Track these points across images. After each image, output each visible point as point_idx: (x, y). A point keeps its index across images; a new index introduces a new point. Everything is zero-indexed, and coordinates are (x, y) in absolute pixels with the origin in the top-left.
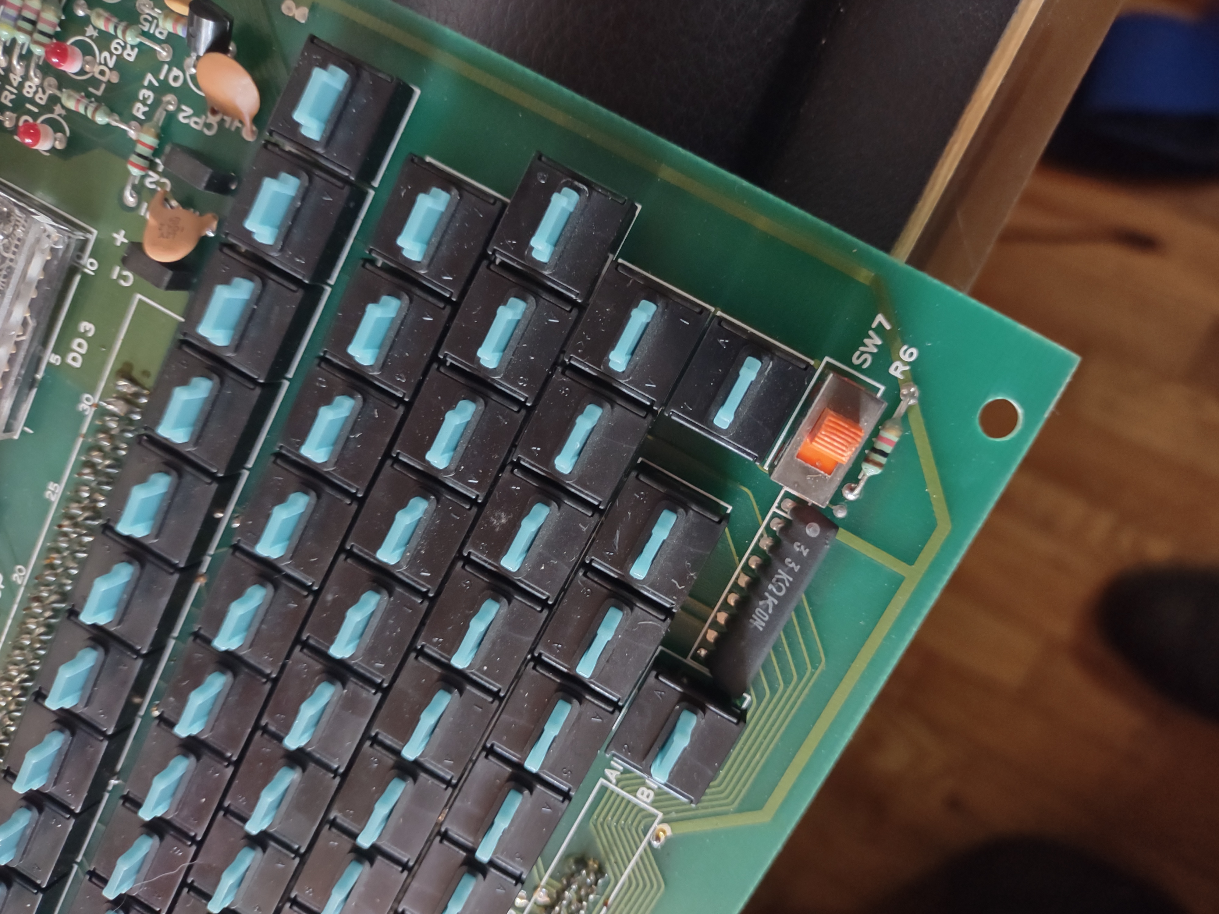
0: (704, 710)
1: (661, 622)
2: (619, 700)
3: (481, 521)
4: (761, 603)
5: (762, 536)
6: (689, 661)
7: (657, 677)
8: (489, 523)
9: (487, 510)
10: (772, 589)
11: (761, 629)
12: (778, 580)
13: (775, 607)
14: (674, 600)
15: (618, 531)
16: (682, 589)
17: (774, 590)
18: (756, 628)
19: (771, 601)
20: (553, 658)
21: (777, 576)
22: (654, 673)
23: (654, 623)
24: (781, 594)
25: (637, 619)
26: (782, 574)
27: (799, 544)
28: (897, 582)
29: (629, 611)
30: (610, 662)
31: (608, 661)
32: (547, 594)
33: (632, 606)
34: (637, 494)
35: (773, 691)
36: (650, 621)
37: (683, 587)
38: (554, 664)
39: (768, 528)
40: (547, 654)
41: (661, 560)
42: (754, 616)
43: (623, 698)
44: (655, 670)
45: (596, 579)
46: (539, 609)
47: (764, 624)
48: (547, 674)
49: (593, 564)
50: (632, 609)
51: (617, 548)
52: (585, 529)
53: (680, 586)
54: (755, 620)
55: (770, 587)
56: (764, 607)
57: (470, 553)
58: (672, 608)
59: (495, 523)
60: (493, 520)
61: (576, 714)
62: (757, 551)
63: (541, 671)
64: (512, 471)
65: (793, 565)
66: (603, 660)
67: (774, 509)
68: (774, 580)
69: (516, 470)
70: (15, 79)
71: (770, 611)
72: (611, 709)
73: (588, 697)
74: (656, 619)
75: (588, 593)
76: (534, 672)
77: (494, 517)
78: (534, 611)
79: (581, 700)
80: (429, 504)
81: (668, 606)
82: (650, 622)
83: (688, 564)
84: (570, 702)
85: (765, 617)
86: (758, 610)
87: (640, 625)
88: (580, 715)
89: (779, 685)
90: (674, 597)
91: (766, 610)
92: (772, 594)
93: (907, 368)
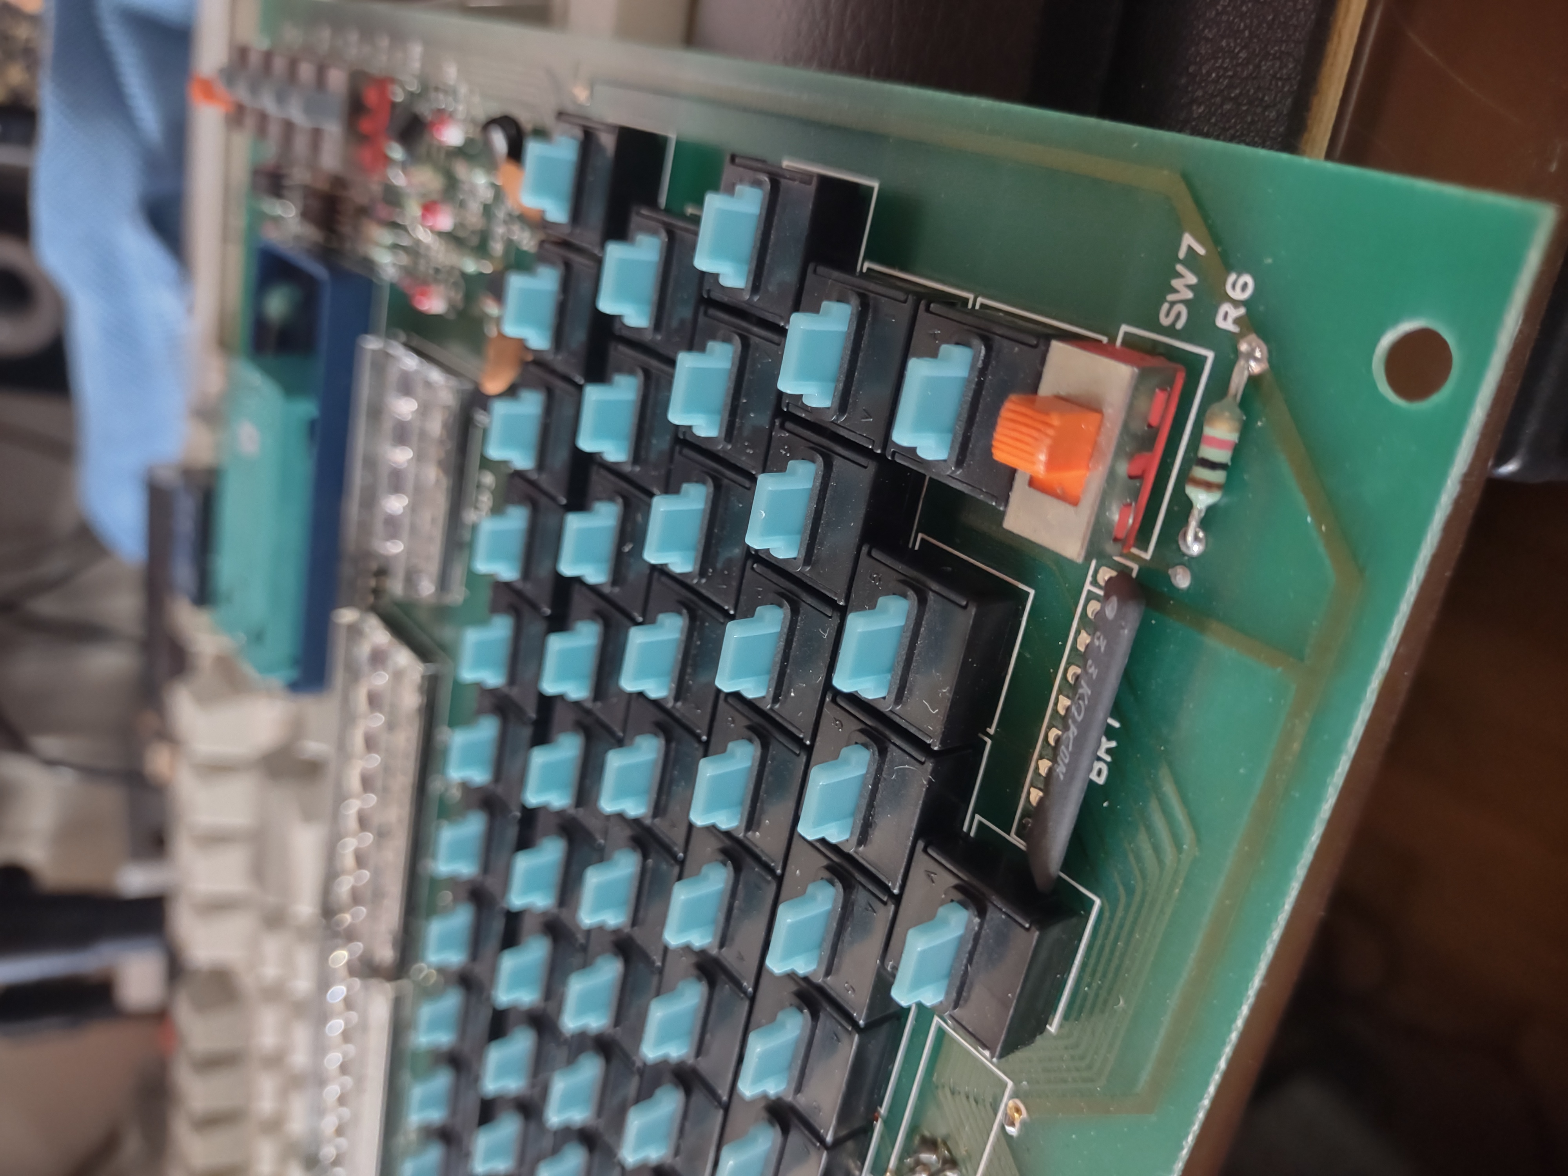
1: (920, 766)
5: (1077, 631)
7: (925, 851)
11: (1062, 778)
12: (1080, 697)
13: (1075, 740)
17: (1076, 713)
18: (1058, 776)
19: (1072, 732)
22: (921, 843)
23: (912, 767)
24: (1080, 719)
25: (893, 763)
26: (1084, 687)
27: (1099, 634)
36: (908, 764)
37: (937, 711)
44: (923, 840)
46: (797, 751)
47: (1064, 770)
52: (825, 636)
53: (933, 709)
56: (1066, 743)
65: (1092, 669)
67: (1088, 587)
71: (1071, 748)
72: (885, 899)
74: (914, 762)
82: (908, 767)
85: (1066, 757)
90: (929, 727)
92: (1074, 720)
93: (1242, 311)
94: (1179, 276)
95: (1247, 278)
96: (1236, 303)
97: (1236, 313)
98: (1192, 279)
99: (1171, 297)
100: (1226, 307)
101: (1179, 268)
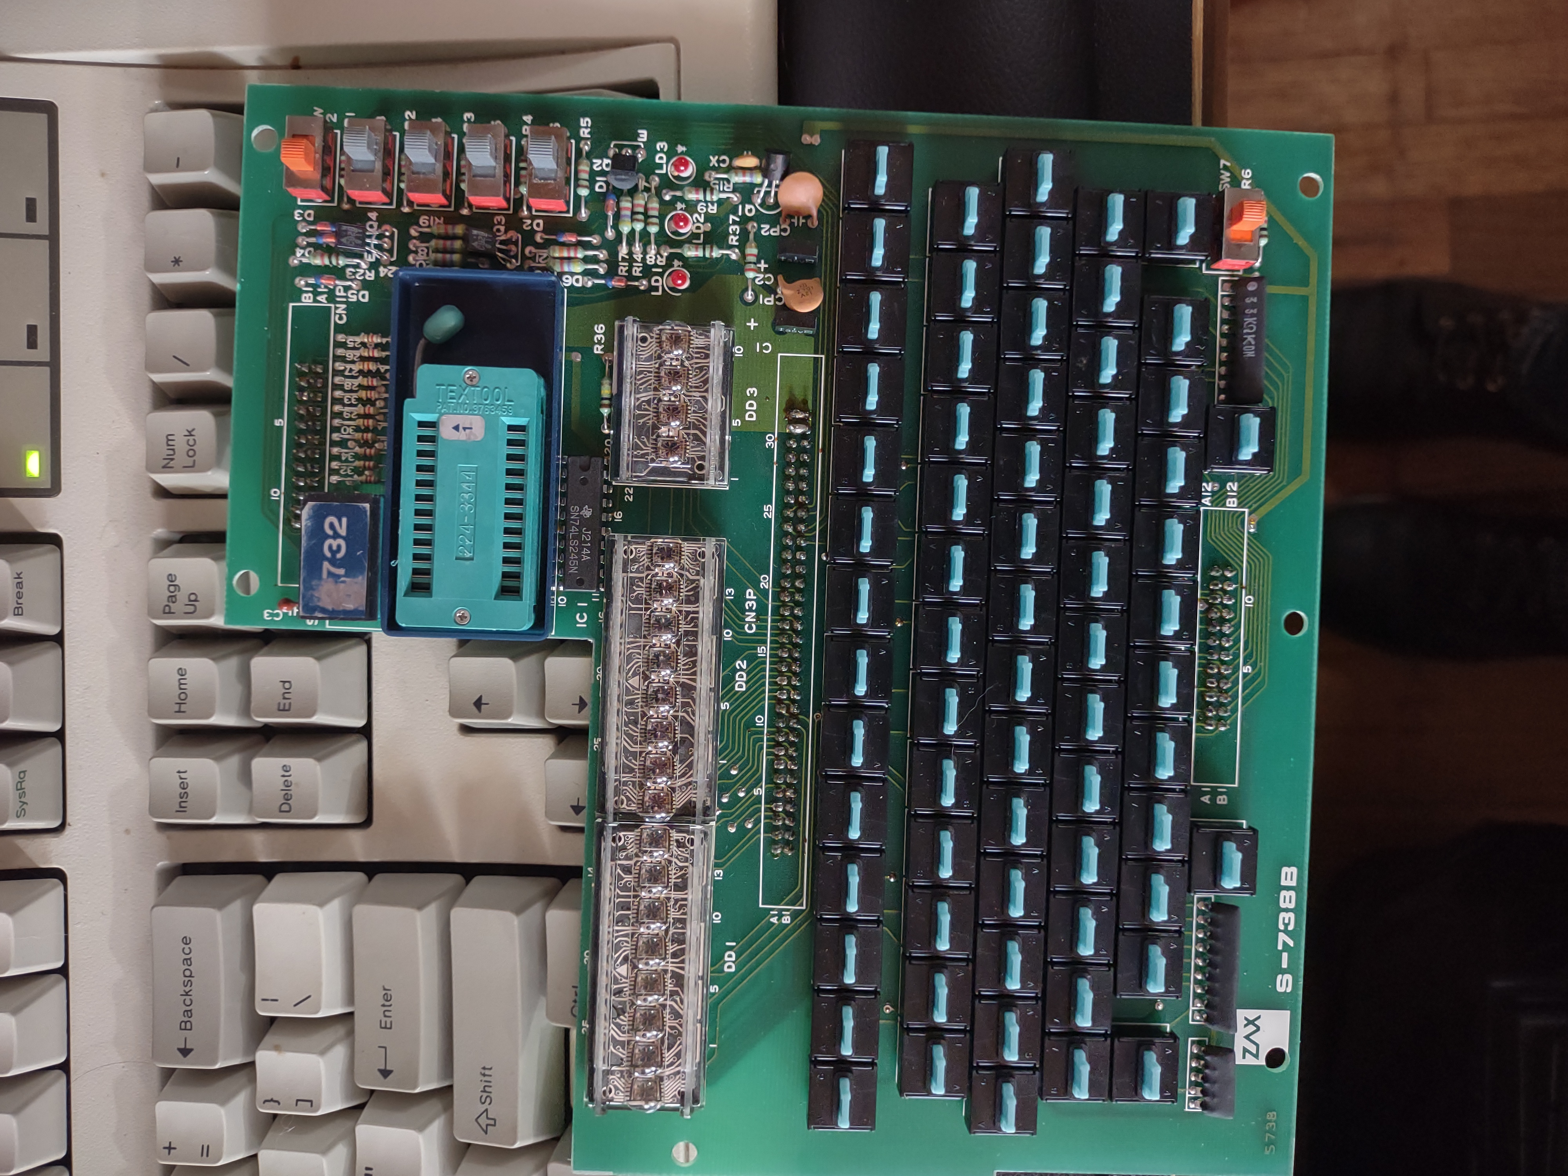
4: (1244, 343)
5: (1221, 312)
11: (1254, 356)
12: (1247, 325)
13: (1255, 339)
17: (1248, 331)
18: (1250, 357)
19: (1250, 338)
21: (1245, 323)
24: (1254, 330)
26: (1248, 320)
27: (1248, 299)
28: (1305, 299)
39: (1223, 306)
47: (1254, 352)
54: (1246, 354)
55: (1245, 331)
65: (1252, 311)
67: (1220, 293)
70: (638, 257)
71: (1253, 343)
85: (1251, 348)
86: (1244, 348)
89: (1278, 382)
91: (1250, 344)
92: (1248, 334)
93: (1250, 181)
94: (1222, 174)
95: (1249, 170)
96: (1248, 179)
97: (1248, 182)
98: (1228, 174)
99: (1222, 182)
100: (1244, 181)
101: (1222, 172)
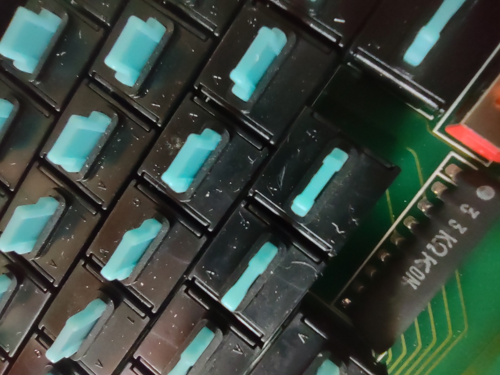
0: (348, 362)
1: (314, 265)
2: (263, 336)
3: (157, 144)
4: (417, 261)
5: (421, 198)
6: (332, 308)
7: (302, 320)
8: (165, 147)
9: (163, 135)
10: (431, 249)
11: (415, 288)
12: (439, 241)
13: (433, 267)
14: (331, 244)
15: (284, 167)
16: (342, 234)
17: (434, 250)
18: (409, 285)
19: (428, 261)
20: (205, 284)
21: (437, 236)
22: (300, 315)
23: (308, 265)
24: (442, 255)
25: (291, 258)
26: (444, 235)
27: (467, 206)
29: (285, 249)
30: (258, 297)
31: (256, 296)
32: (209, 221)
33: (288, 245)
34: (309, 132)
35: (411, 349)
36: (304, 261)
37: (343, 232)
38: (206, 290)
39: (429, 191)
40: (200, 280)
41: (325, 201)
42: (407, 273)
43: (267, 335)
44: (302, 313)
45: (256, 213)
46: (199, 235)
47: (418, 283)
48: (197, 299)
49: (256, 198)
50: (288, 247)
51: (281, 185)
52: (252, 162)
53: (340, 230)
54: (408, 278)
55: (429, 246)
56: (420, 266)
57: (143, 174)
58: (329, 252)
59: (169, 147)
60: (168, 144)
61: (218, 343)
62: (414, 212)
63: (192, 295)
64: (192, 99)
65: (458, 226)
66: (252, 294)
67: (437, 173)
68: (434, 240)
69: (196, 98)
71: (427, 271)
72: (253, 344)
73: (232, 328)
74: (310, 261)
75: (247, 225)
76: (186, 295)
77: (170, 142)
78: (193, 235)
79: (225, 331)
80: (112, 121)
81: (324, 249)
82: (304, 263)
83: (352, 209)
84: (214, 331)
85: (420, 275)
86: (411, 268)
87: (294, 264)
88: (222, 344)
89: (417, 345)
90: (332, 241)
91: (423, 268)
92: (430, 253)
